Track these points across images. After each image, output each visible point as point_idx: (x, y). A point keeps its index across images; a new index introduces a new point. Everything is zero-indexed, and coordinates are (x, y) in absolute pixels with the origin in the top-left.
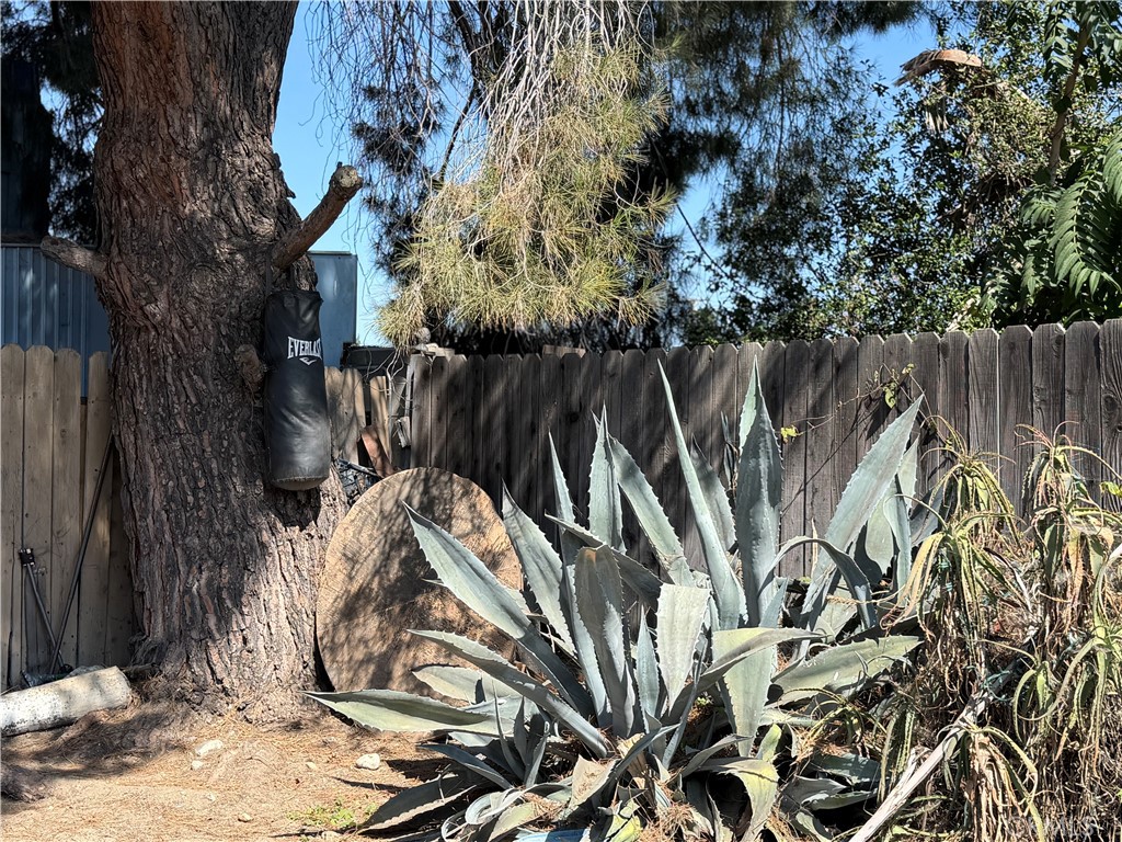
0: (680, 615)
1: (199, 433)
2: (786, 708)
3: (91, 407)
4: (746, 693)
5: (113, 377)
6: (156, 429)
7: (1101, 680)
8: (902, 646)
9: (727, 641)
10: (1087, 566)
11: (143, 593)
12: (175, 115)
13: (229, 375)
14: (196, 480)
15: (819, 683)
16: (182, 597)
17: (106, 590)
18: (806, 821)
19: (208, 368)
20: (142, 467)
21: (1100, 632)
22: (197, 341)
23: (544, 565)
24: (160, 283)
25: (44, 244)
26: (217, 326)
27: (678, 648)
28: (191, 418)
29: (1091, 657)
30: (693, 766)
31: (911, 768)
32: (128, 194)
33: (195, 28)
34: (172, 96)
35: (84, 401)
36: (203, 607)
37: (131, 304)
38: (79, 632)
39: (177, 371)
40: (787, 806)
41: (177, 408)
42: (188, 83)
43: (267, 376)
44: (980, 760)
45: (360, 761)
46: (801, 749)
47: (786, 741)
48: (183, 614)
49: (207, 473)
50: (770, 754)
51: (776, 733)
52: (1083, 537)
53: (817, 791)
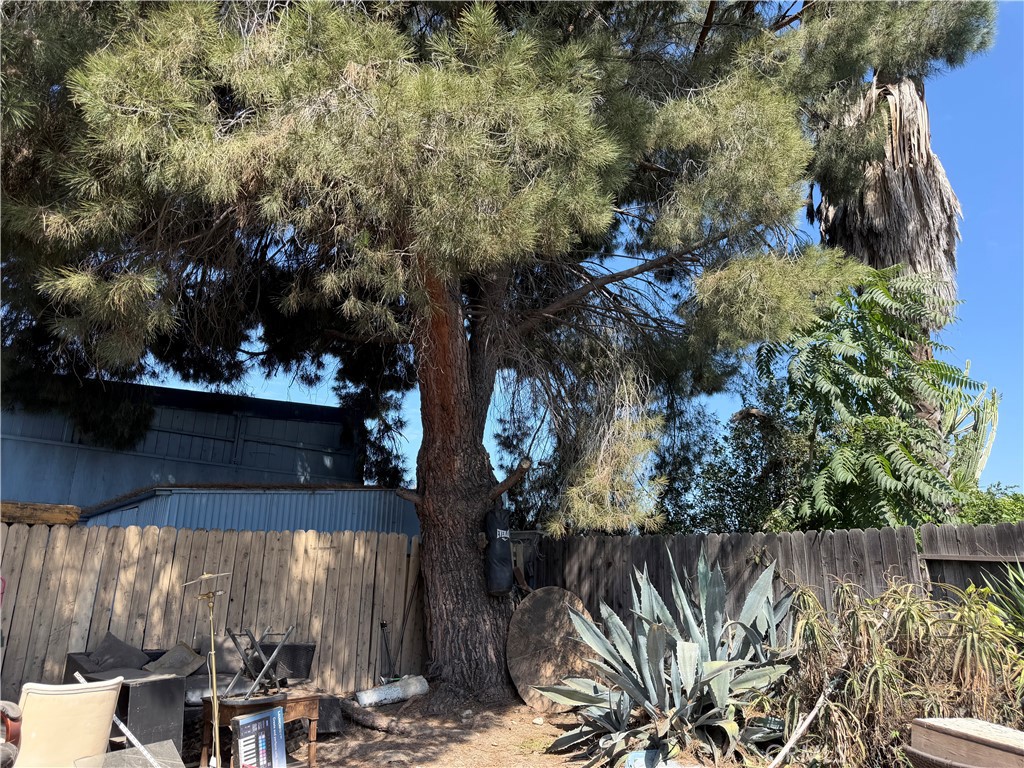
0: (687, 655)
1: (459, 570)
2: (735, 696)
3: (412, 558)
4: (719, 690)
5: (421, 546)
6: (441, 569)
7: (881, 683)
8: (783, 669)
9: (709, 667)
10: (868, 634)
11: (432, 642)
12: (453, 438)
13: (473, 545)
14: (457, 591)
15: (749, 685)
16: (450, 644)
17: (412, 640)
18: (753, 748)
19: (463, 542)
20: (434, 584)
21: (878, 662)
22: (459, 530)
23: (619, 632)
24: (445, 506)
25: (398, 490)
26: (467, 524)
27: (688, 669)
28: (456, 563)
29: (876, 672)
30: (699, 723)
31: (801, 721)
32: (433, 470)
33: (463, 406)
34: (453, 432)
35: (409, 556)
36: (459, 649)
37: (433, 515)
38: (403, 659)
39: (451, 543)
40: (744, 740)
41: (451, 559)
42: (458, 427)
43: (488, 545)
44: (835, 717)
45: (534, 721)
46: (747, 714)
47: (738, 712)
48: (451, 651)
49: (462, 588)
50: (732, 717)
51: (733, 708)
52: (866, 622)
53: (757, 733)
